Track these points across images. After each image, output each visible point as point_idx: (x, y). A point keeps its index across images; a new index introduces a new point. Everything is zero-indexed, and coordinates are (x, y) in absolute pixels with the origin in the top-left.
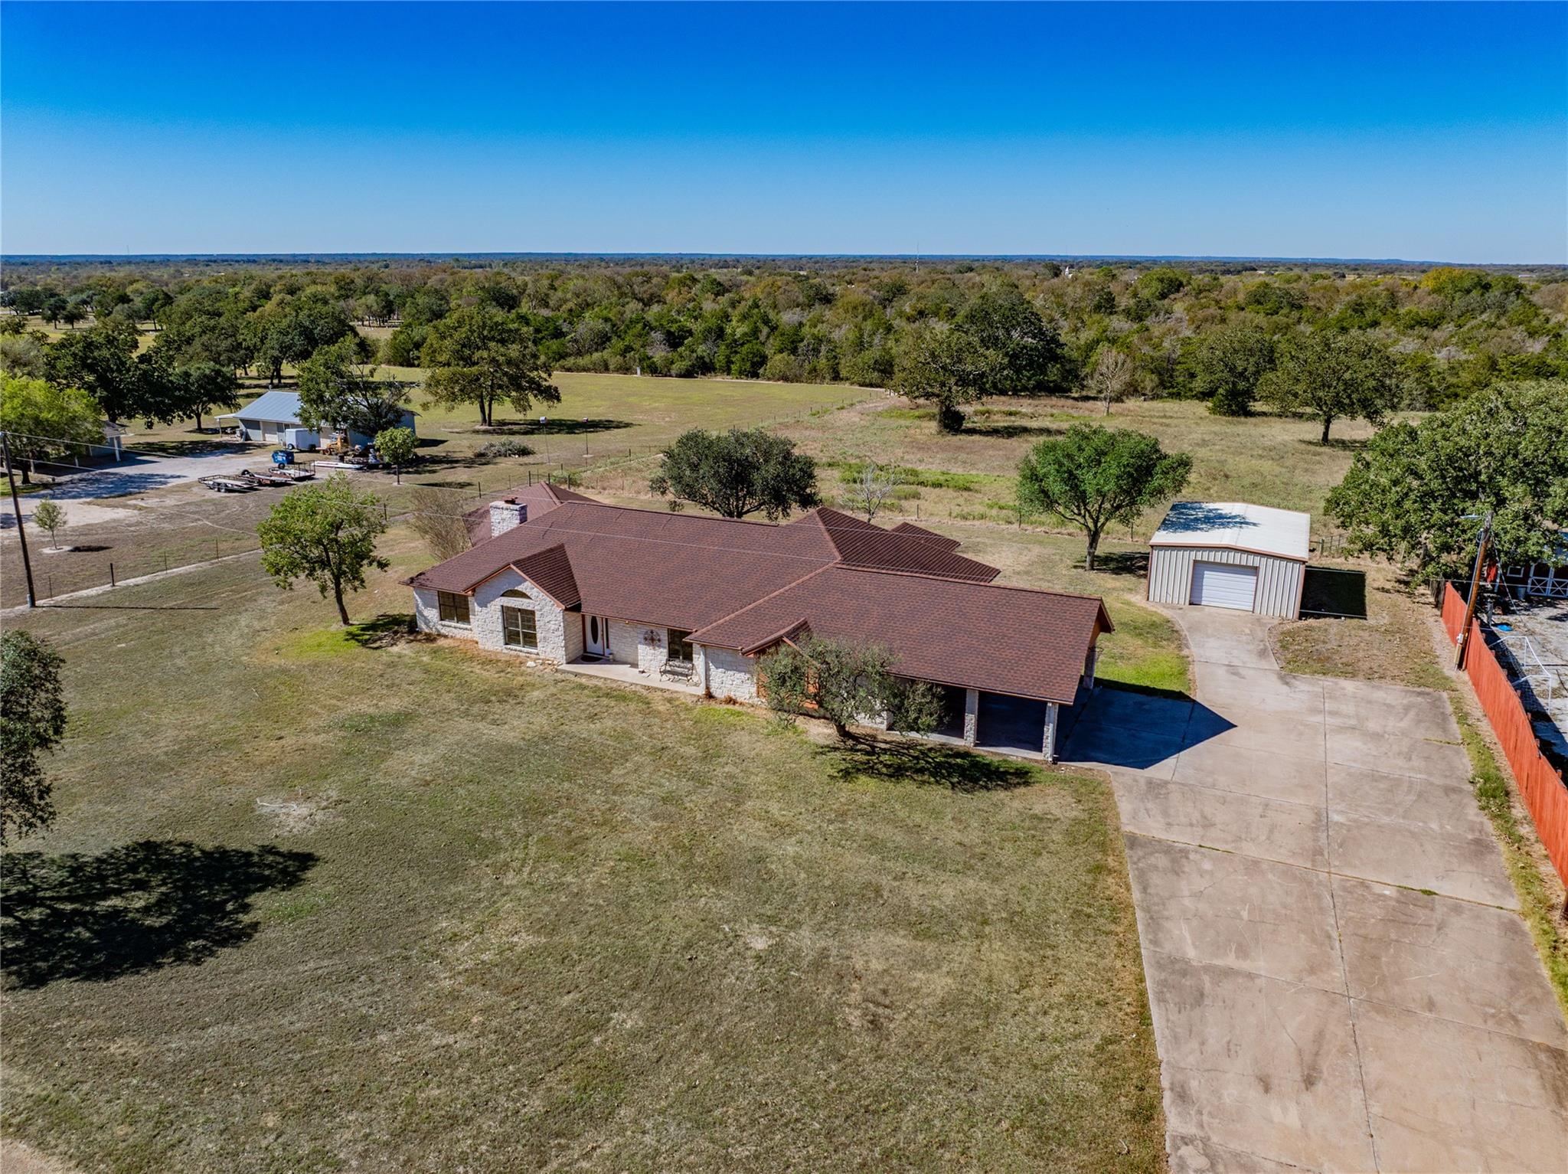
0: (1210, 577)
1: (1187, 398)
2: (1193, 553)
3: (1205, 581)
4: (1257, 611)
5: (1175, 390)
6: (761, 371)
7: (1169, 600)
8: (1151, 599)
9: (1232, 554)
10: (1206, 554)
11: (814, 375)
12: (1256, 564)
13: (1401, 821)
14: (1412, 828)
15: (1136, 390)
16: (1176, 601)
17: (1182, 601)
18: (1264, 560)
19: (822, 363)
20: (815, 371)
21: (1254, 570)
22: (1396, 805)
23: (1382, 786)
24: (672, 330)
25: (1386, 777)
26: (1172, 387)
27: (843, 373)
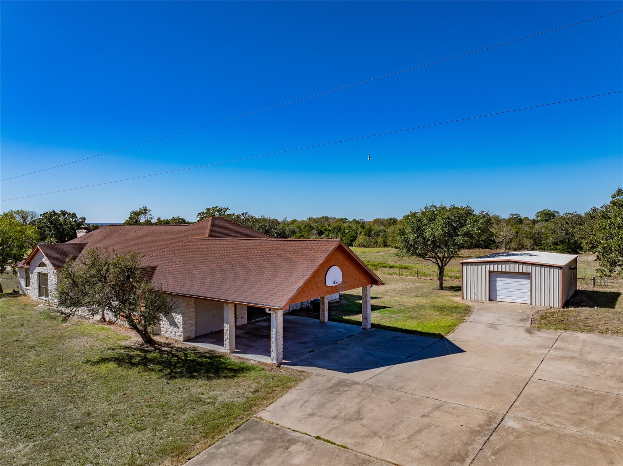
0: (501, 282)
1: (548, 250)
2: (488, 266)
3: (498, 285)
4: (534, 303)
5: (542, 246)
6: (354, 244)
7: (476, 299)
8: (465, 298)
9: (512, 265)
10: (496, 266)
11: (376, 244)
12: (529, 271)
13: (593, 433)
14: (604, 442)
15: (523, 247)
16: (480, 299)
17: (484, 299)
18: (534, 268)
19: (380, 239)
20: (377, 243)
21: (528, 275)
22: (592, 417)
23: (582, 399)
24: (322, 230)
25: (590, 393)
26: (541, 245)
27: (388, 244)
